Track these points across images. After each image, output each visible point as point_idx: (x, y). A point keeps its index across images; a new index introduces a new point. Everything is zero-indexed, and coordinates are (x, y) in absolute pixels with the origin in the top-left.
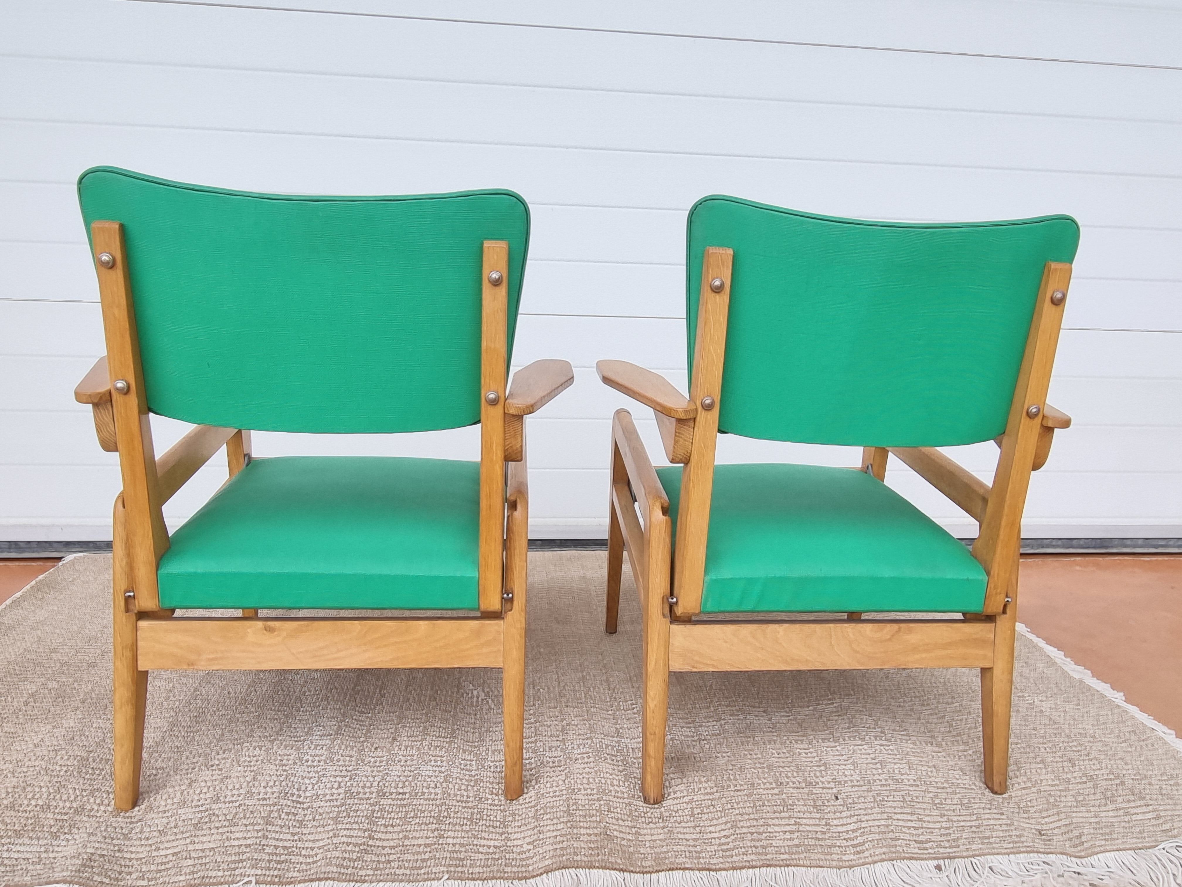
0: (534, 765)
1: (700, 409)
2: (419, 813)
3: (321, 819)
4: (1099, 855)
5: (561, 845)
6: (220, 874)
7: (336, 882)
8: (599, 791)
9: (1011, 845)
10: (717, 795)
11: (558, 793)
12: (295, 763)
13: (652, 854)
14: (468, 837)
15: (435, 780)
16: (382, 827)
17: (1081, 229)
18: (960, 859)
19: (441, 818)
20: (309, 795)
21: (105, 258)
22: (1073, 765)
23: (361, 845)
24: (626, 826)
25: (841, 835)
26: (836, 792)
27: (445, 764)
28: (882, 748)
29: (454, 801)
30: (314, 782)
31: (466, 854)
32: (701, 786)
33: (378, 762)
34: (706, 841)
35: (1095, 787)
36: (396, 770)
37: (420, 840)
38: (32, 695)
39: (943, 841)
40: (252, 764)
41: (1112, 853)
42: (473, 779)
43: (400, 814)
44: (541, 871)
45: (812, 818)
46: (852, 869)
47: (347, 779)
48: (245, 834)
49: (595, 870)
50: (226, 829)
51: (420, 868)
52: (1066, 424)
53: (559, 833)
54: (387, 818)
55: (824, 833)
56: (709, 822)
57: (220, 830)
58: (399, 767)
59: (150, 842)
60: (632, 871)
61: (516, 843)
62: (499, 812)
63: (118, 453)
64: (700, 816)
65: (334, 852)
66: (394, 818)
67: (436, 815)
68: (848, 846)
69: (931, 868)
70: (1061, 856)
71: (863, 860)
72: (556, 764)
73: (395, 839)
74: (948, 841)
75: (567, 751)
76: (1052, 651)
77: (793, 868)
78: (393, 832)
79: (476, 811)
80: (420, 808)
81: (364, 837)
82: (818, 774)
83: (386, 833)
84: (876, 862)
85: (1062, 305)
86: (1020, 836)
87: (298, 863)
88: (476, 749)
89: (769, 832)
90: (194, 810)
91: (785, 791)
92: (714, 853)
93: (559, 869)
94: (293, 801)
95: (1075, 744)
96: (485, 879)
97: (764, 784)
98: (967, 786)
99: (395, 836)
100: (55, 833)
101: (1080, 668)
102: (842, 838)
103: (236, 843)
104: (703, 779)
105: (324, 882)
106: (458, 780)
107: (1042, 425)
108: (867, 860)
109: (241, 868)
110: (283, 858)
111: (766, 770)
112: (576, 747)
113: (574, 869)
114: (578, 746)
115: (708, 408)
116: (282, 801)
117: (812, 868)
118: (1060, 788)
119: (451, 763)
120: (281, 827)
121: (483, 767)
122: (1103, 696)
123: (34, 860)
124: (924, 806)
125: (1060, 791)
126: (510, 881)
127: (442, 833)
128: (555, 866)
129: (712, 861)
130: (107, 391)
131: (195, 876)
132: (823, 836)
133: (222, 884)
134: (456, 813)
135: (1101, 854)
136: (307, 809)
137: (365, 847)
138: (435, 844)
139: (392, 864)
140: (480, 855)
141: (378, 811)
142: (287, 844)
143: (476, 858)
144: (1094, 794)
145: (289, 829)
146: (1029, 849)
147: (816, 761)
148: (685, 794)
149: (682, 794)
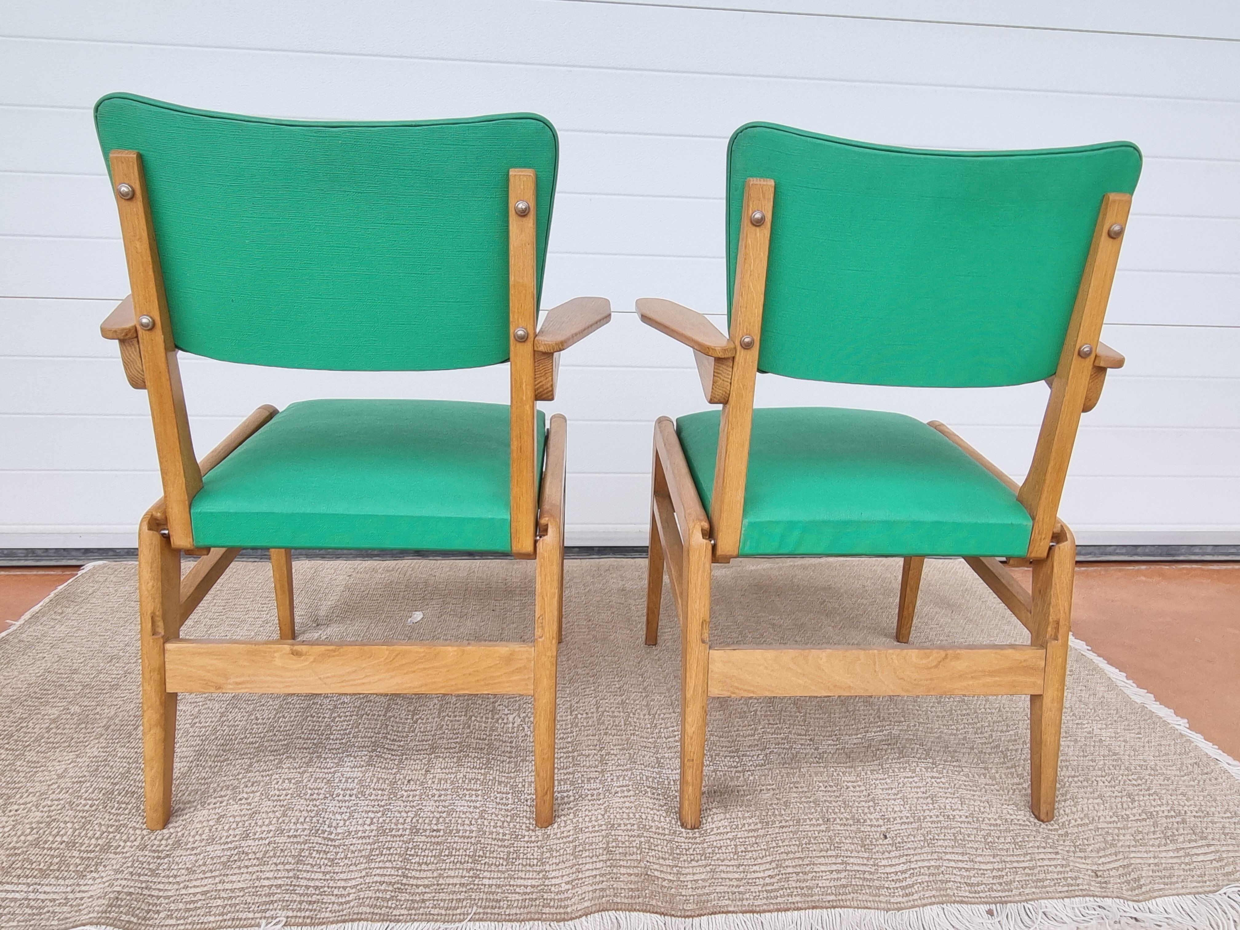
0: (572, 798)
1: (739, 348)
2: (454, 851)
3: (353, 858)
4: (1157, 900)
5: (600, 886)
6: (251, 915)
7: (370, 922)
8: (639, 827)
9: (1066, 888)
10: (761, 832)
11: (597, 828)
12: (326, 798)
13: (694, 896)
14: (504, 878)
15: (470, 816)
16: (416, 865)
17: (1144, 159)
18: (1012, 904)
19: (477, 858)
20: (341, 831)
21: (124, 189)
22: (1133, 801)
23: (395, 883)
24: (667, 866)
25: (889, 876)
26: (885, 830)
27: (480, 798)
28: (933, 780)
29: (490, 840)
30: (346, 818)
31: (503, 895)
32: (745, 822)
33: (411, 797)
34: (750, 881)
35: (1155, 825)
36: (430, 805)
37: (455, 879)
38: (54, 721)
39: (995, 884)
40: (281, 798)
41: (1171, 897)
42: (509, 814)
43: (434, 852)
44: (580, 913)
45: (859, 857)
46: (900, 912)
47: (380, 815)
48: (276, 873)
49: (635, 913)
50: (256, 868)
51: (455, 908)
52: (1119, 363)
53: (598, 872)
54: (420, 856)
55: (871, 873)
56: (753, 860)
57: (250, 870)
58: (432, 803)
59: (178, 879)
60: (673, 915)
61: (554, 881)
62: (536, 849)
63: (146, 391)
64: (744, 854)
65: (368, 892)
66: (428, 856)
67: (471, 854)
68: (897, 888)
69: (982, 913)
70: (1117, 900)
71: (912, 903)
72: (595, 797)
73: (430, 878)
74: (1001, 884)
75: (606, 784)
76: (1113, 672)
77: (839, 909)
78: (427, 871)
79: (512, 850)
80: (455, 845)
81: (397, 876)
82: (866, 810)
83: (420, 870)
84: (925, 905)
85: (1119, 239)
86: (1076, 878)
87: (330, 903)
88: (512, 781)
89: (815, 872)
90: (222, 847)
91: (832, 828)
92: (758, 894)
93: (598, 911)
94: (325, 839)
95: (1135, 777)
96: (523, 920)
97: (811, 820)
98: (1021, 822)
99: (429, 874)
100: (82, 872)
101: (1143, 692)
102: (891, 879)
103: (266, 883)
104: (747, 815)
105: (357, 923)
106: (494, 815)
107: (1095, 367)
108: (916, 903)
109: (272, 910)
110: (314, 898)
111: (812, 805)
112: (615, 779)
113: (614, 912)
114: (618, 777)
115: (747, 346)
116: (313, 838)
117: (860, 910)
118: (1119, 825)
119: (486, 797)
120: (313, 866)
121: (520, 800)
122: (1166, 724)
123: (61, 901)
124: (976, 845)
125: (1119, 828)
126: (548, 923)
127: (478, 873)
128: (594, 909)
129: (756, 903)
130: (132, 327)
131: (225, 917)
132: (871, 876)
133: (252, 926)
134: (491, 852)
135: (1160, 899)
136: (339, 846)
137: (399, 886)
138: (471, 884)
139: (427, 903)
140: (517, 895)
141: (412, 849)
142: (318, 883)
143: (513, 899)
144: (1154, 833)
145: (320, 867)
146: (1084, 893)
147: (865, 796)
148: (729, 830)
149: (725, 830)
